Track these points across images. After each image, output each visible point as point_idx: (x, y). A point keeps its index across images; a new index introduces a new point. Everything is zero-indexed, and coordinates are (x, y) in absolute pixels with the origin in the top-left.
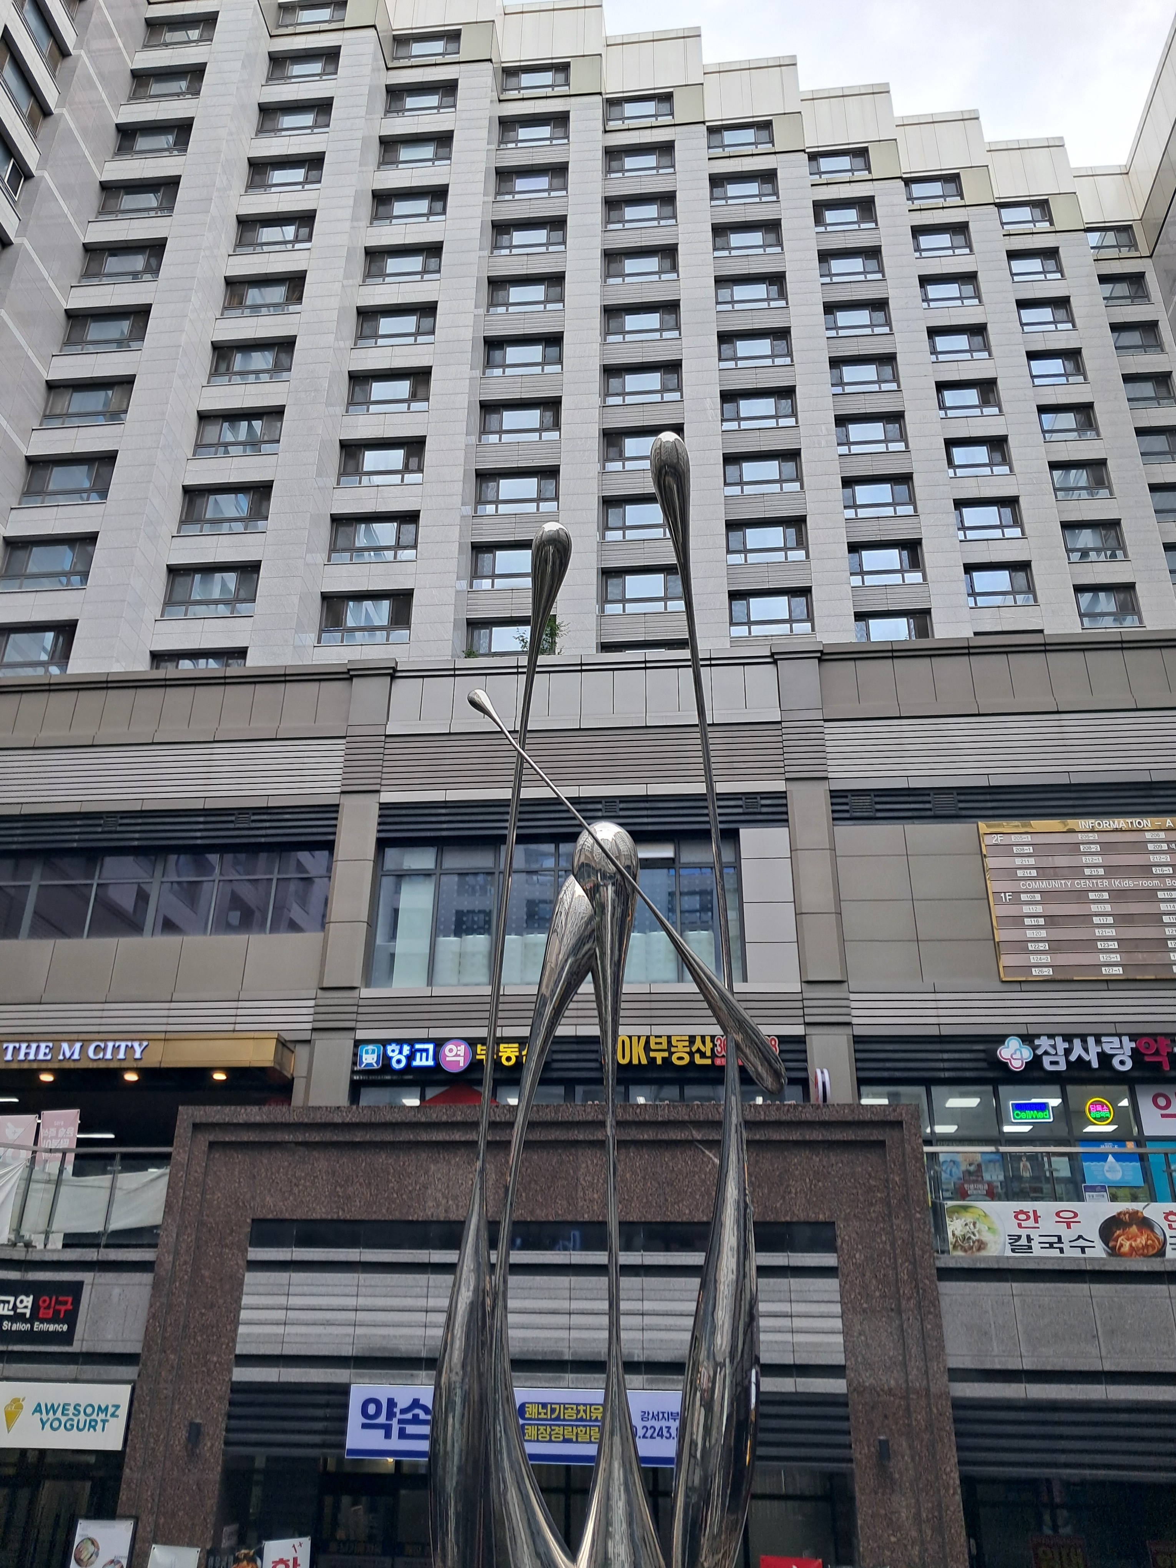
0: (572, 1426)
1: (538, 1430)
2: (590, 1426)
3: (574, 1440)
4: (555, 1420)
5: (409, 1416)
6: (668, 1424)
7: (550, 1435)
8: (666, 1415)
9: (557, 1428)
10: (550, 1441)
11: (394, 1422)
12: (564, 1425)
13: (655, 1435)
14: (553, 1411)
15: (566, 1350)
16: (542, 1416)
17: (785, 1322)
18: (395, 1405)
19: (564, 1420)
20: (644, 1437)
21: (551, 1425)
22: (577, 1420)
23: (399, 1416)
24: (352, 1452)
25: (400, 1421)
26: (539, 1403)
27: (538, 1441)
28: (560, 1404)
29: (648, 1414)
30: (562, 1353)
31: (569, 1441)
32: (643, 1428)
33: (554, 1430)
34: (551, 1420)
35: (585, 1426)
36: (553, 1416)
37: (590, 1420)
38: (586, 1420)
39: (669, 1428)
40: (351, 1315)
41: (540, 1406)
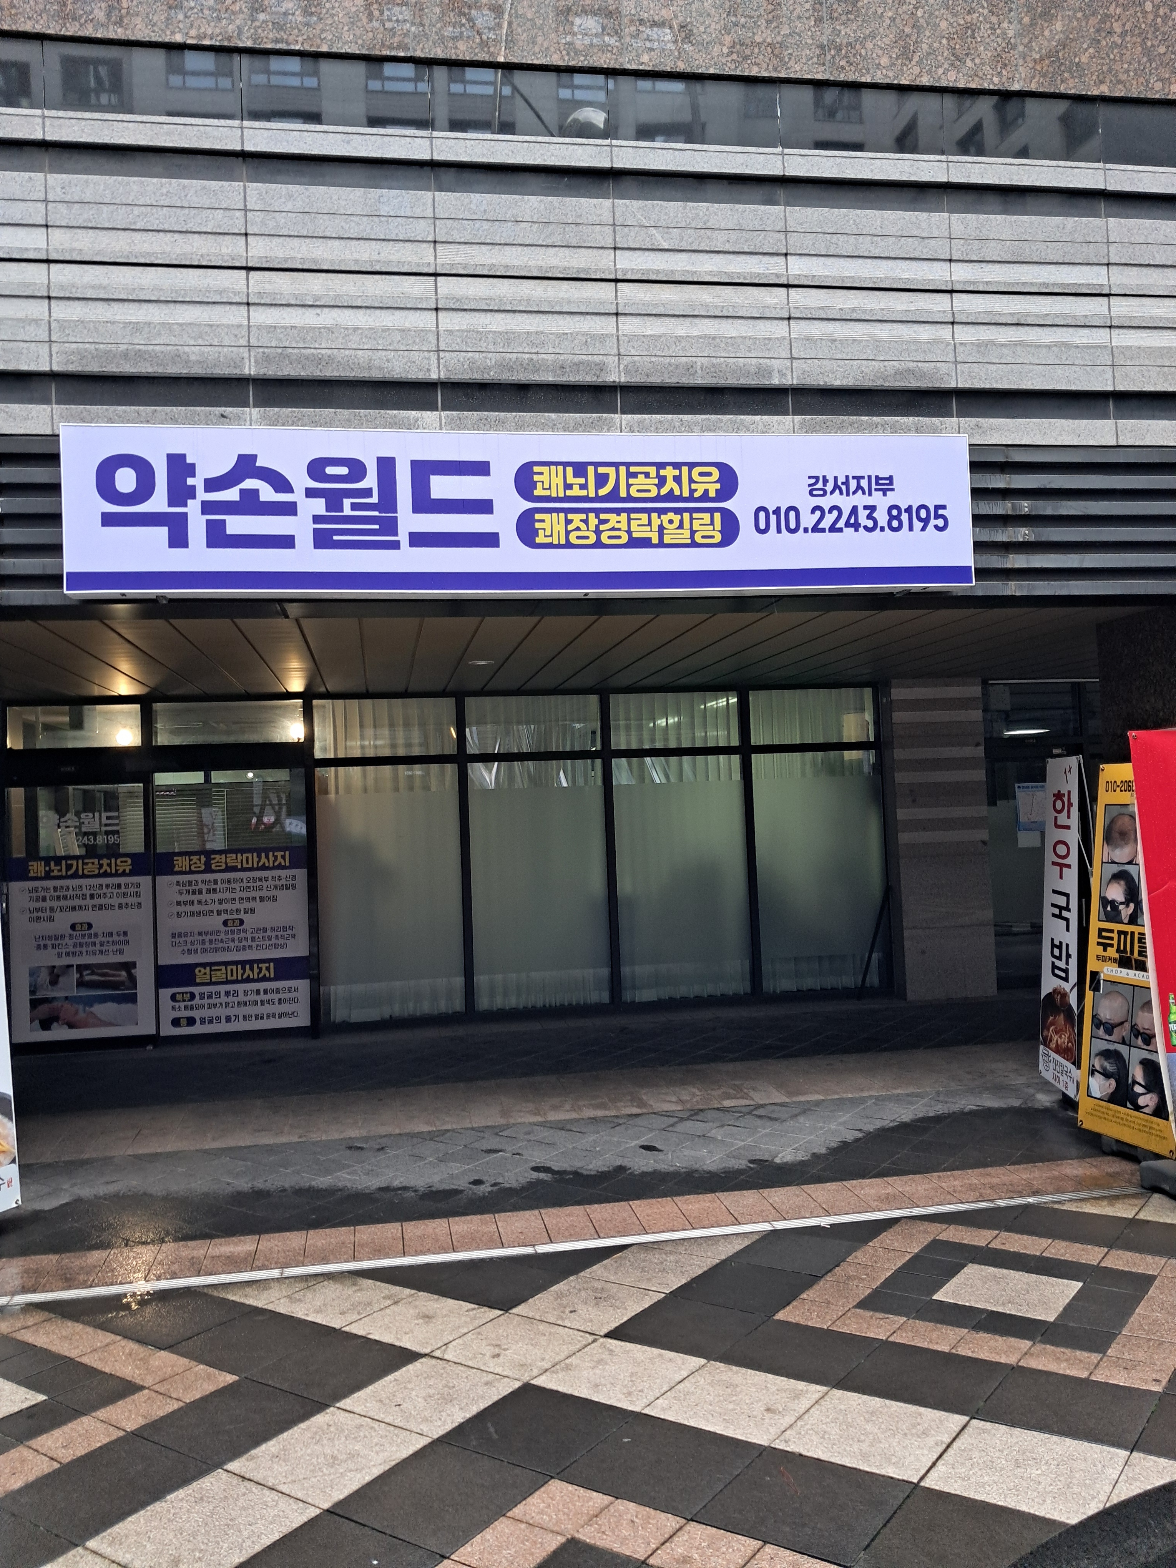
0: (648, 511)
1: (568, 522)
2: (691, 511)
3: (655, 541)
4: (605, 499)
5: (232, 495)
6: (870, 501)
7: (598, 532)
8: (864, 483)
9: (612, 517)
10: (598, 544)
11: (193, 508)
12: (629, 511)
13: (841, 524)
14: (601, 480)
15: (612, 361)
16: (576, 492)
17: (1095, 308)
18: (191, 470)
19: (630, 499)
20: (816, 529)
21: (597, 512)
22: (658, 499)
23: (203, 495)
24: (80, 579)
25: (207, 507)
26: (565, 464)
27: (569, 545)
28: (616, 465)
29: (825, 481)
30: (602, 367)
31: (645, 543)
32: (813, 512)
33: (606, 521)
34: (598, 499)
35: (677, 511)
36: (602, 492)
37: (691, 499)
38: (680, 499)
39: (872, 508)
40: (36, 274)
41: (570, 470)
